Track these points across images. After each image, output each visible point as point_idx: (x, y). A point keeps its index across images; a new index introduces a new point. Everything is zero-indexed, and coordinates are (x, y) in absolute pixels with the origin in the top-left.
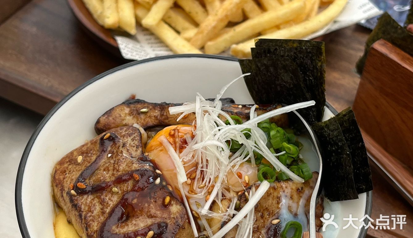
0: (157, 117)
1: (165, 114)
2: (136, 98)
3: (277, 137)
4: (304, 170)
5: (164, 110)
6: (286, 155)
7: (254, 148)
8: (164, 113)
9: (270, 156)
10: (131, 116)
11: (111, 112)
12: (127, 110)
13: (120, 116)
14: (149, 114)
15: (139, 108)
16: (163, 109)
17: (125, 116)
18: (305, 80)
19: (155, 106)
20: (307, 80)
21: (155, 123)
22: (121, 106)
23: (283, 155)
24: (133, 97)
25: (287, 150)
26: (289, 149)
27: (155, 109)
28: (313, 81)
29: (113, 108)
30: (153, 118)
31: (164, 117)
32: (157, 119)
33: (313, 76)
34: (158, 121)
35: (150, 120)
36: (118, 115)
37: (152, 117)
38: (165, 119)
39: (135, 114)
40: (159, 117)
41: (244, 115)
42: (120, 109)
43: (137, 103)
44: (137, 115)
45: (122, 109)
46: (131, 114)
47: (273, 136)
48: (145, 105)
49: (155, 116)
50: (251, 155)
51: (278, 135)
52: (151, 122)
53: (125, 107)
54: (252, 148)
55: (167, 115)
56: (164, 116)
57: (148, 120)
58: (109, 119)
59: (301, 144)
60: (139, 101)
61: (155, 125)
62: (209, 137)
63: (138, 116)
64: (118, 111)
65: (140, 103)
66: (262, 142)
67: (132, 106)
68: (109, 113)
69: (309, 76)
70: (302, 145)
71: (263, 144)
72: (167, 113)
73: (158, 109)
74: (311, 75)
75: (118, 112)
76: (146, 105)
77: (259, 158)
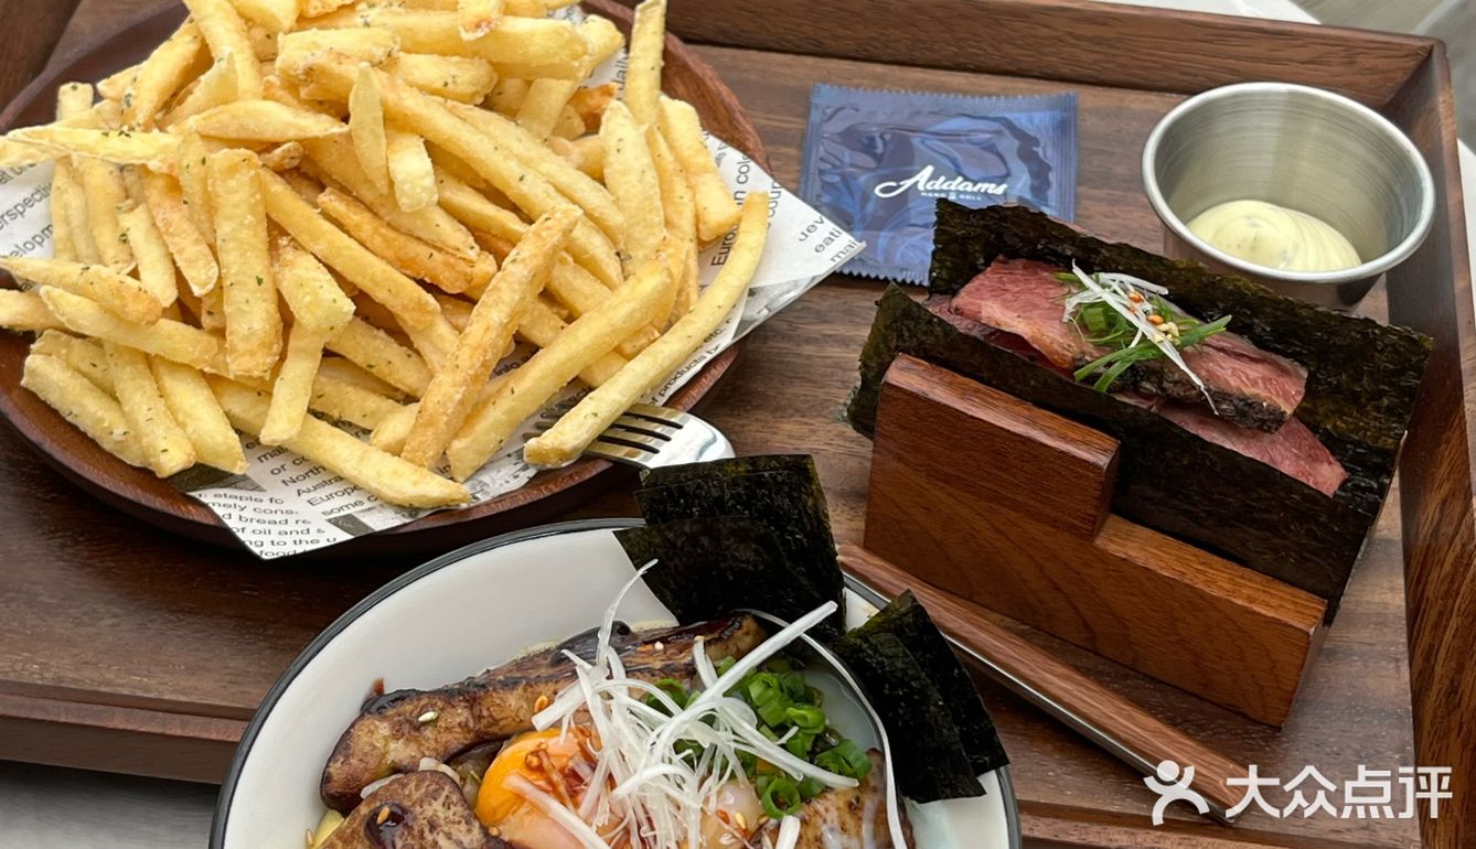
0: (466, 725)
1: (485, 713)
3: (769, 700)
4: (851, 758)
5: (480, 704)
6: (800, 735)
7: (734, 745)
8: (481, 711)
9: (769, 750)
10: (398, 739)
11: (348, 747)
12: (384, 729)
14: (442, 724)
15: (411, 713)
16: (475, 700)
17: (386, 745)
19: (447, 695)
20: (789, 541)
21: (467, 742)
22: (366, 722)
24: (379, 689)
25: (798, 722)
26: (804, 718)
27: (454, 707)
29: (348, 732)
30: (458, 730)
31: (484, 722)
32: (469, 731)
34: (472, 735)
35: (450, 737)
36: (368, 748)
37: (453, 727)
38: (489, 727)
39: (406, 732)
40: (471, 724)
42: (366, 730)
43: (399, 702)
44: (412, 733)
45: (372, 727)
46: (397, 734)
47: (759, 697)
48: (423, 702)
49: (460, 724)
50: (733, 762)
51: (771, 693)
52: (456, 740)
53: (377, 723)
54: (729, 746)
55: (491, 716)
57: (445, 737)
58: (350, 764)
59: (817, 690)
60: (401, 697)
61: (466, 745)
63: (417, 734)
64: (362, 739)
65: (407, 700)
66: (746, 725)
67: (390, 712)
68: (343, 745)
69: (792, 534)
70: (820, 693)
71: (748, 729)
72: (488, 709)
73: (463, 704)
75: (366, 739)
76: (425, 701)
77: (749, 763)
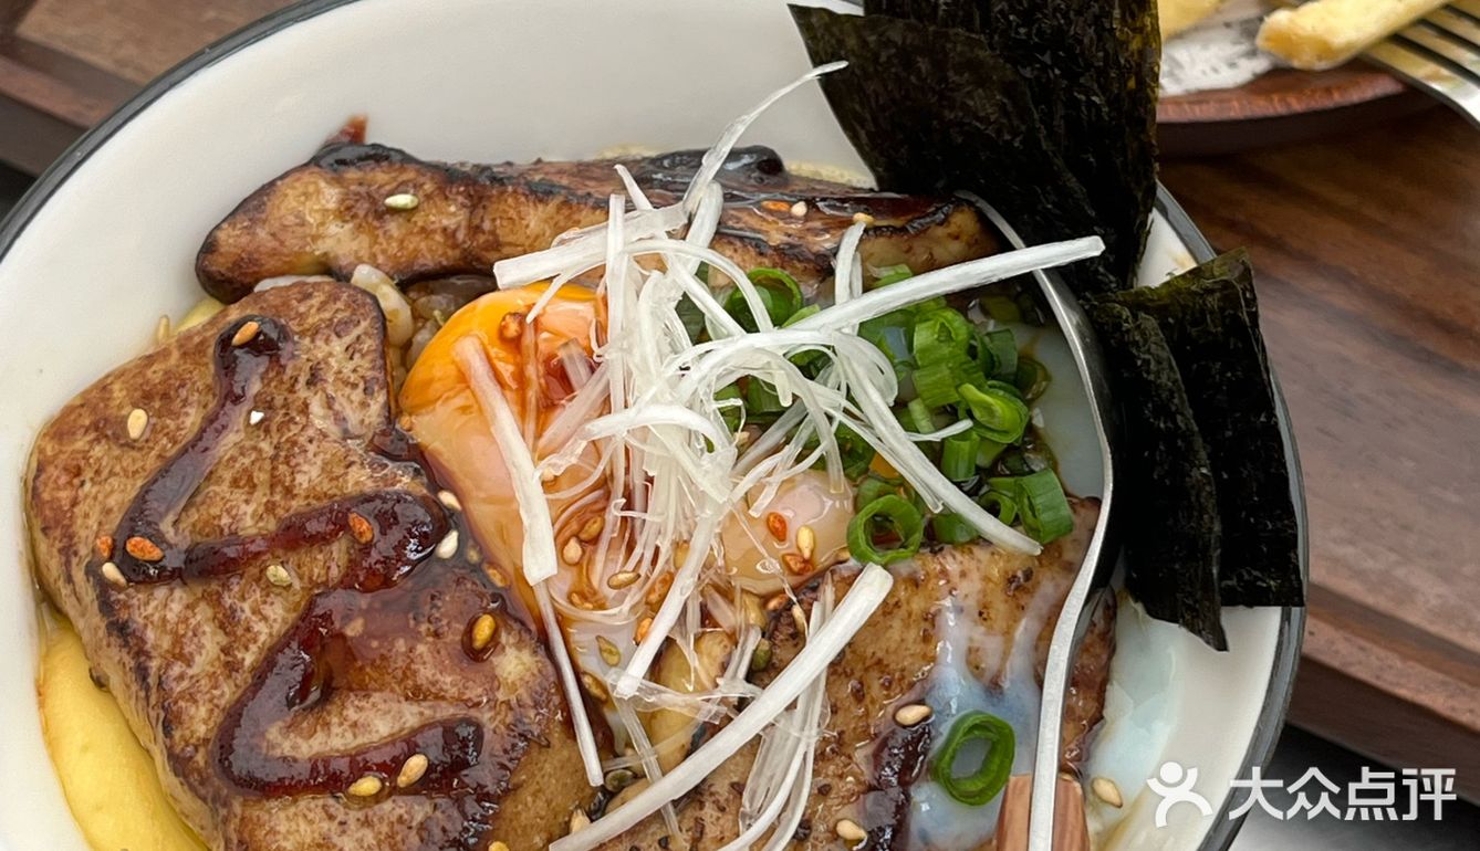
0: (454, 232)
1: (487, 225)
2: (371, 138)
4: (1038, 502)
5: (484, 207)
6: (974, 435)
7: (839, 417)
8: (482, 221)
10: (345, 221)
11: (260, 207)
12: (330, 196)
13: (303, 224)
14: (419, 219)
15: (380, 187)
16: (481, 198)
17: (322, 224)
18: (1073, 104)
19: (448, 178)
21: (445, 263)
22: (306, 177)
23: (963, 436)
24: (355, 132)
26: (988, 409)
27: (446, 198)
28: (1106, 109)
29: (272, 184)
30: (439, 238)
31: (482, 239)
32: (455, 246)
33: (1104, 90)
34: (457, 253)
35: (423, 245)
36: (290, 220)
37: (434, 231)
38: (486, 250)
39: (361, 213)
40: (461, 236)
41: (808, 260)
42: (301, 190)
43: (371, 162)
44: (370, 219)
45: (311, 189)
46: (345, 212)
47: (923, 351)
48: (404, 177)
49: (445, 230)
52: (431, 254)
53: (322, 184)
55: (493, 233)
56: (484, 233)
57: (416, 243)
58: (254, 234)
59: (1043, 368)
60: (380, 155)
61: (444, 267)
62: (653, 390)
63: (376, 223)
64: (288, 204)
65: (385, 164)
66: (876, 397)
67: (352, 174)
68: (254, 205)
69: (1088, 92)
70: (1048, 378)
71: (877, 403)
72: (494, 220)
73: (460, 199)
74: (1096, 86)
75: (294, 204)
76: (410, 175)
